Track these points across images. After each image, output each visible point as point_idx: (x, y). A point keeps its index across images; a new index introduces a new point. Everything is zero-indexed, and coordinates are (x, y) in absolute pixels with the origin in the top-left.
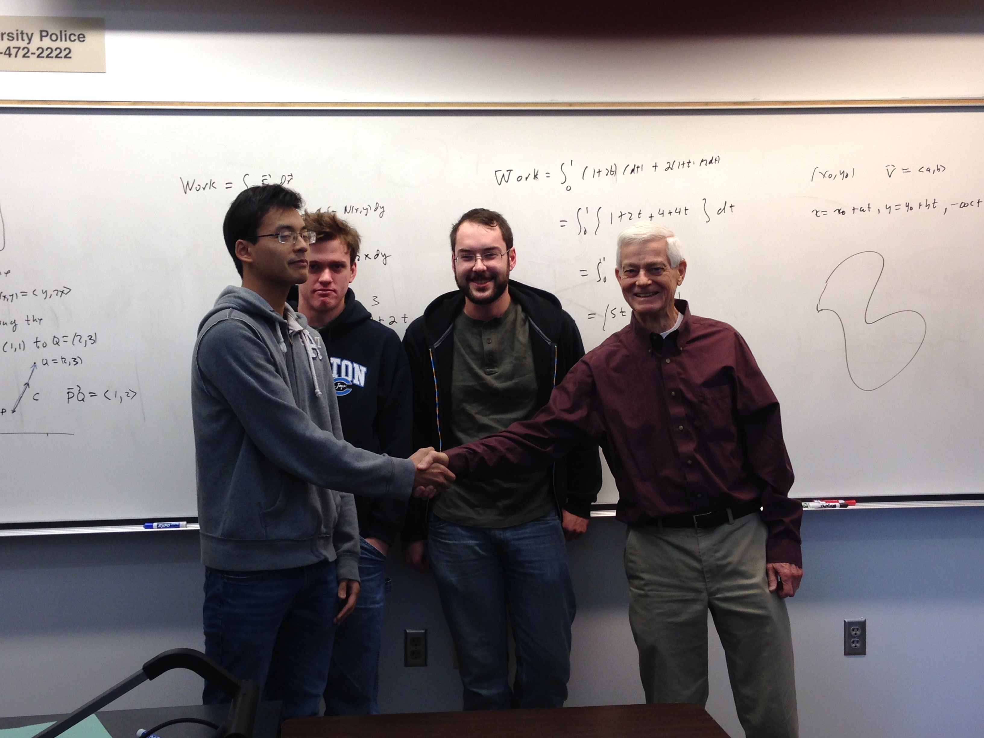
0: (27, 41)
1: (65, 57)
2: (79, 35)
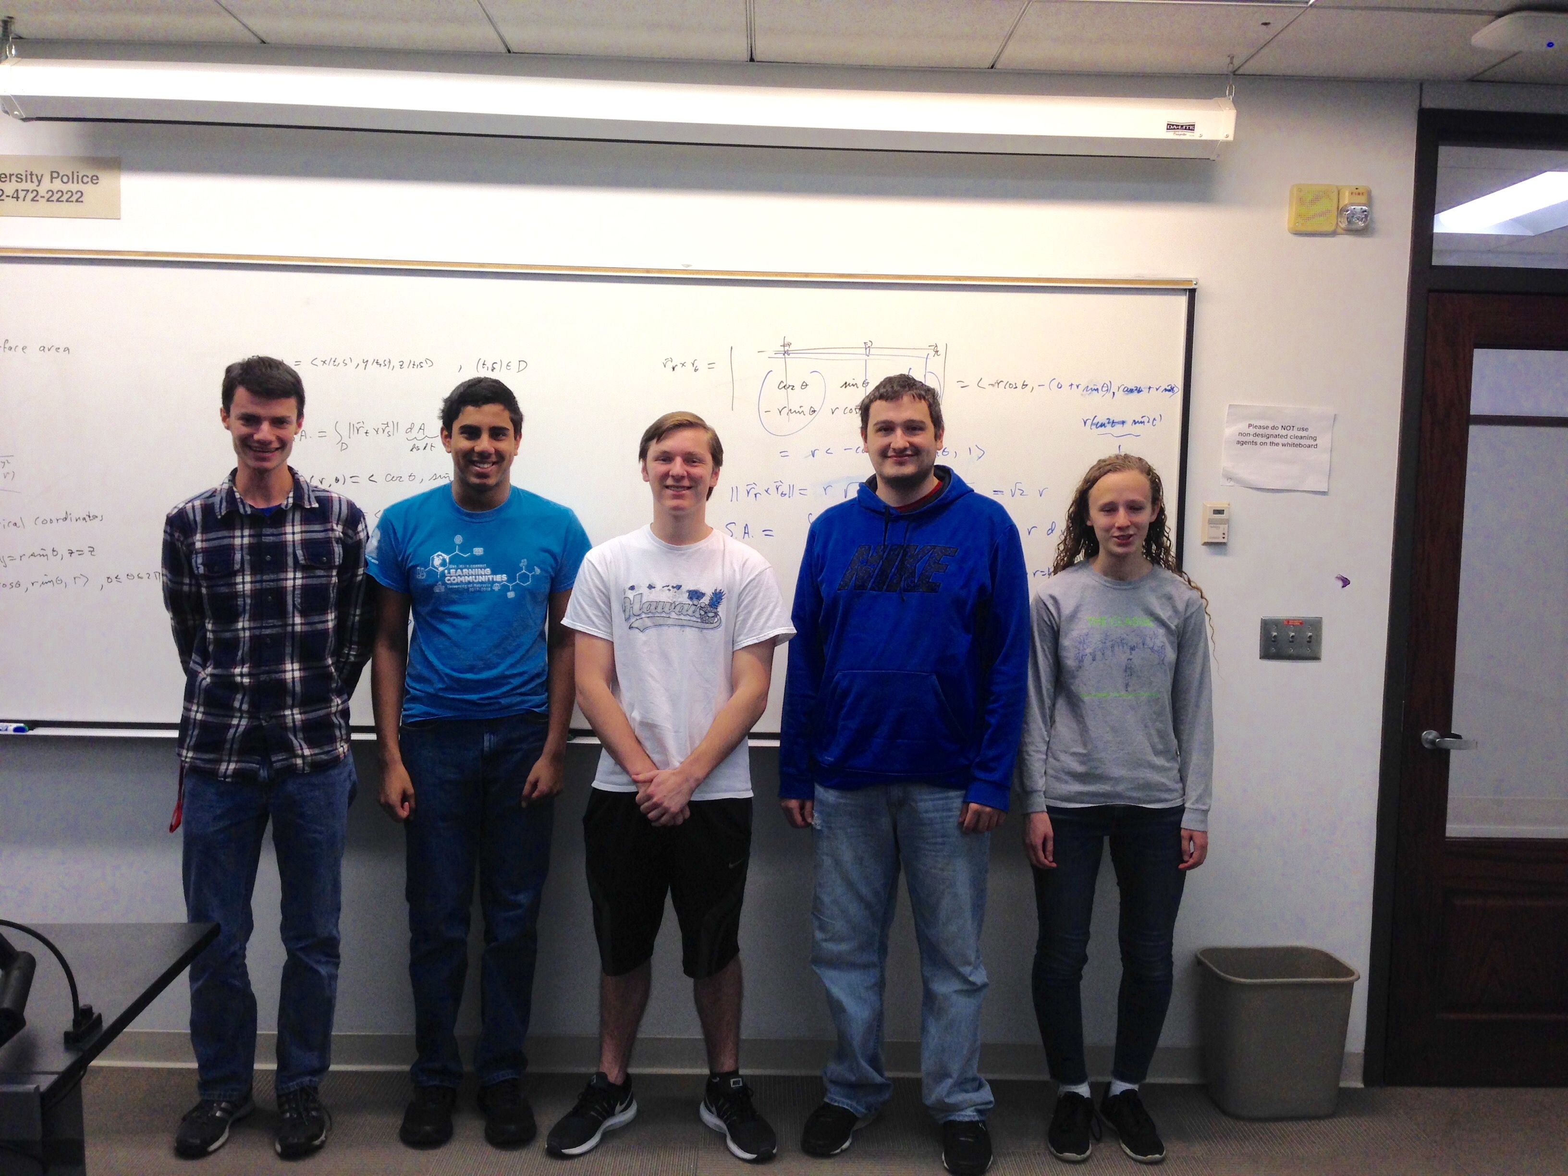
0: (37, 183)
1: (77, 201)
2: (92, 176)
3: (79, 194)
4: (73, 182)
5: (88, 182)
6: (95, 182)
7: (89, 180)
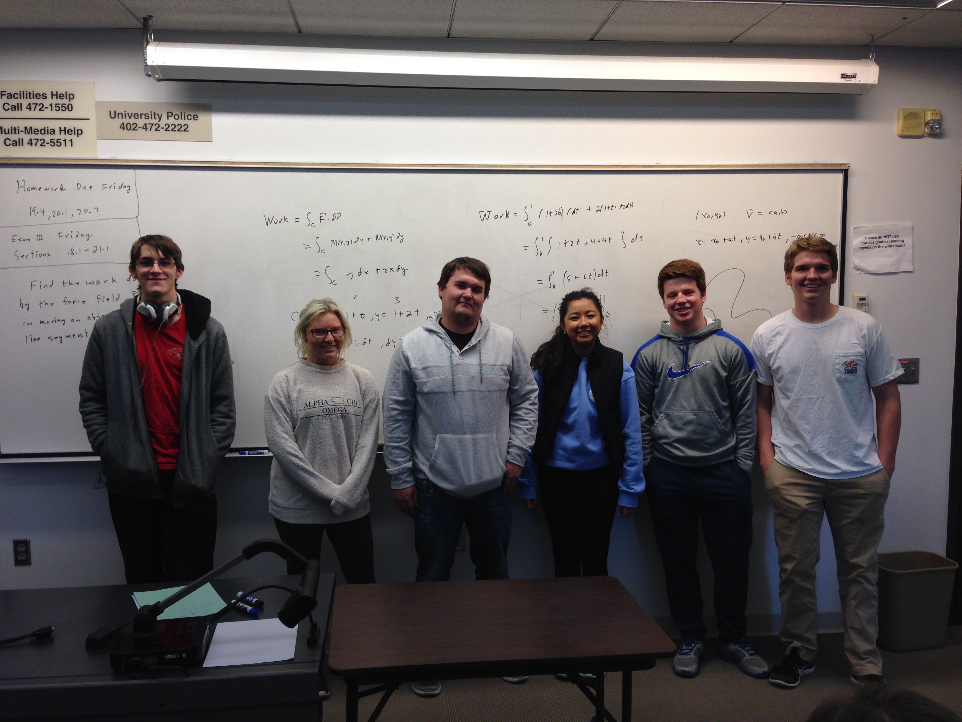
0: (158, 120)
1: (185, 130)
2: (194, 115)
3: (186, 126)
4: (182, 119)
5: (191, 119)
6: (195, 118)
7: (192, 117)
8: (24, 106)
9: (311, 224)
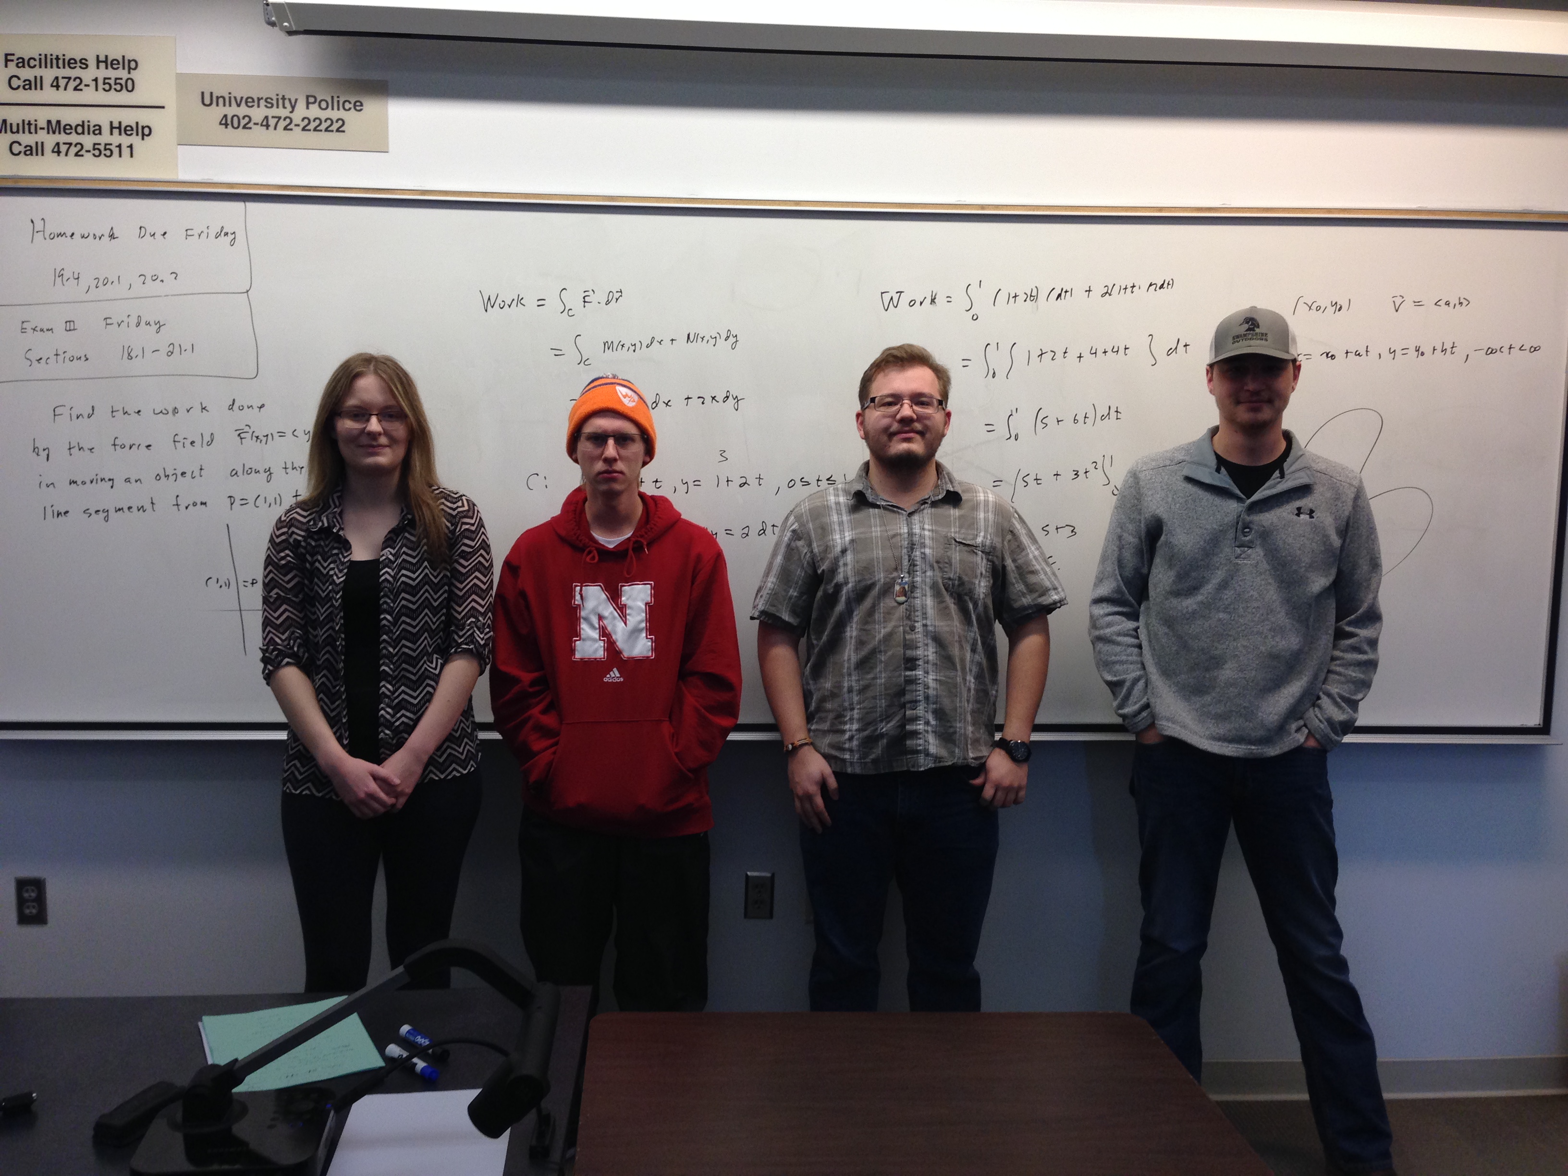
0: (289, 108)
1: (338, 130)
2: (356, 102)
3: (340, 123)
4: (333, 109)
5: (350, 109)
6: (358, 108)
7: (352, 106)
8: (47, 82)
9: (567, 311)
